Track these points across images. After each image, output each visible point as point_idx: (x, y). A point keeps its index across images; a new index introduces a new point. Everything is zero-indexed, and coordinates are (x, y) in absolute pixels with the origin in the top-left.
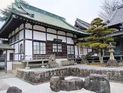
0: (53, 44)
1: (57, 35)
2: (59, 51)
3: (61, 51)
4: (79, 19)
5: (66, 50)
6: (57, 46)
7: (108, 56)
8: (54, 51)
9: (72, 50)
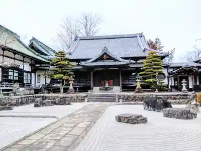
0: (10, 70)
1: (14, 59)
2: (15, 79)
3: (17, 79)
4: (36, 38)
5: (23, 78)
6: (13, 72)
7: (68, 87)
8: (9, 78)
9: (29, 78)
